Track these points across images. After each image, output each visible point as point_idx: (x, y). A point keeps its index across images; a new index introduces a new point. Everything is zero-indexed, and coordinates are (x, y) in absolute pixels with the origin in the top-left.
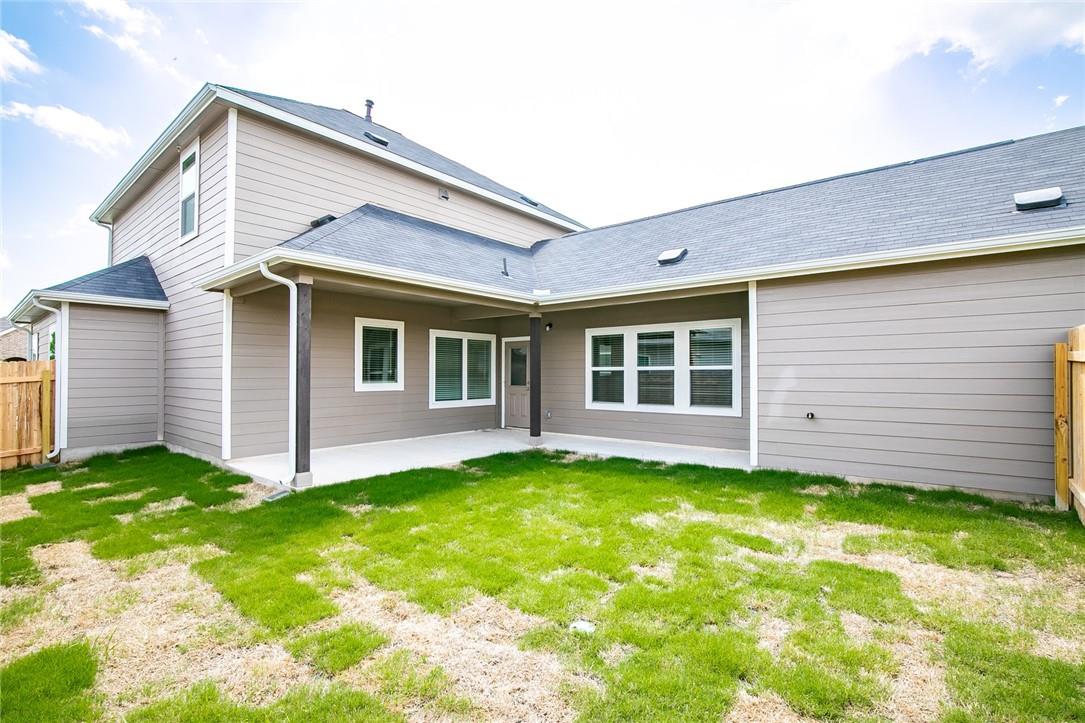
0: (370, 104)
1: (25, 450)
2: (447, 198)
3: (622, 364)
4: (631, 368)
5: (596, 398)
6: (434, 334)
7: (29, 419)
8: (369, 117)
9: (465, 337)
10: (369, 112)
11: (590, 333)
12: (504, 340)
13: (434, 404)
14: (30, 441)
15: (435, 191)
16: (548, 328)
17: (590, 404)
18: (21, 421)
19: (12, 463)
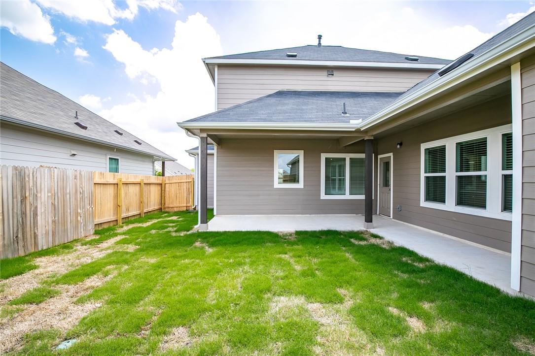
0: (320, 37)
1: (188, 205)
2: (333, 75)
3: (444, 171)
4: (451, 174)
5: (428, 199)
6: (324, 156)
7: (189, 195)
8: (320, 43)
9: (348, 157)
10: (320, 41)
11: (424, 147)
12: (380, 157)
13: (323, 196)
14: (189, 203)
15: (325, 73)
16: (398, 146)
17: (424, 204)
18: (187, 195)
19: (185, 209)
